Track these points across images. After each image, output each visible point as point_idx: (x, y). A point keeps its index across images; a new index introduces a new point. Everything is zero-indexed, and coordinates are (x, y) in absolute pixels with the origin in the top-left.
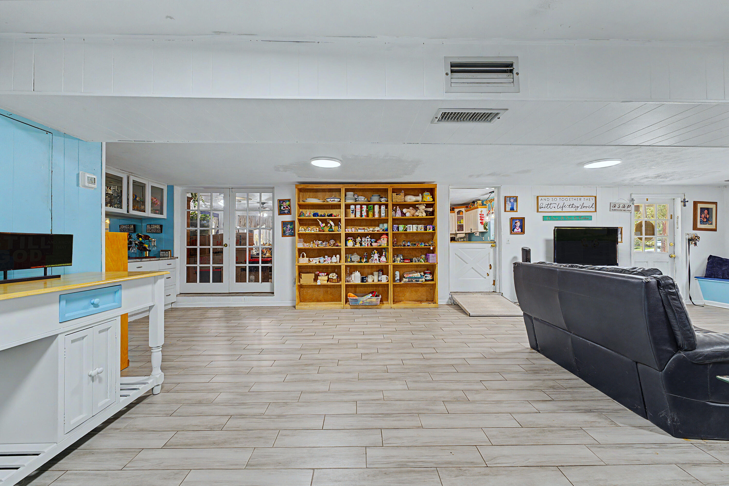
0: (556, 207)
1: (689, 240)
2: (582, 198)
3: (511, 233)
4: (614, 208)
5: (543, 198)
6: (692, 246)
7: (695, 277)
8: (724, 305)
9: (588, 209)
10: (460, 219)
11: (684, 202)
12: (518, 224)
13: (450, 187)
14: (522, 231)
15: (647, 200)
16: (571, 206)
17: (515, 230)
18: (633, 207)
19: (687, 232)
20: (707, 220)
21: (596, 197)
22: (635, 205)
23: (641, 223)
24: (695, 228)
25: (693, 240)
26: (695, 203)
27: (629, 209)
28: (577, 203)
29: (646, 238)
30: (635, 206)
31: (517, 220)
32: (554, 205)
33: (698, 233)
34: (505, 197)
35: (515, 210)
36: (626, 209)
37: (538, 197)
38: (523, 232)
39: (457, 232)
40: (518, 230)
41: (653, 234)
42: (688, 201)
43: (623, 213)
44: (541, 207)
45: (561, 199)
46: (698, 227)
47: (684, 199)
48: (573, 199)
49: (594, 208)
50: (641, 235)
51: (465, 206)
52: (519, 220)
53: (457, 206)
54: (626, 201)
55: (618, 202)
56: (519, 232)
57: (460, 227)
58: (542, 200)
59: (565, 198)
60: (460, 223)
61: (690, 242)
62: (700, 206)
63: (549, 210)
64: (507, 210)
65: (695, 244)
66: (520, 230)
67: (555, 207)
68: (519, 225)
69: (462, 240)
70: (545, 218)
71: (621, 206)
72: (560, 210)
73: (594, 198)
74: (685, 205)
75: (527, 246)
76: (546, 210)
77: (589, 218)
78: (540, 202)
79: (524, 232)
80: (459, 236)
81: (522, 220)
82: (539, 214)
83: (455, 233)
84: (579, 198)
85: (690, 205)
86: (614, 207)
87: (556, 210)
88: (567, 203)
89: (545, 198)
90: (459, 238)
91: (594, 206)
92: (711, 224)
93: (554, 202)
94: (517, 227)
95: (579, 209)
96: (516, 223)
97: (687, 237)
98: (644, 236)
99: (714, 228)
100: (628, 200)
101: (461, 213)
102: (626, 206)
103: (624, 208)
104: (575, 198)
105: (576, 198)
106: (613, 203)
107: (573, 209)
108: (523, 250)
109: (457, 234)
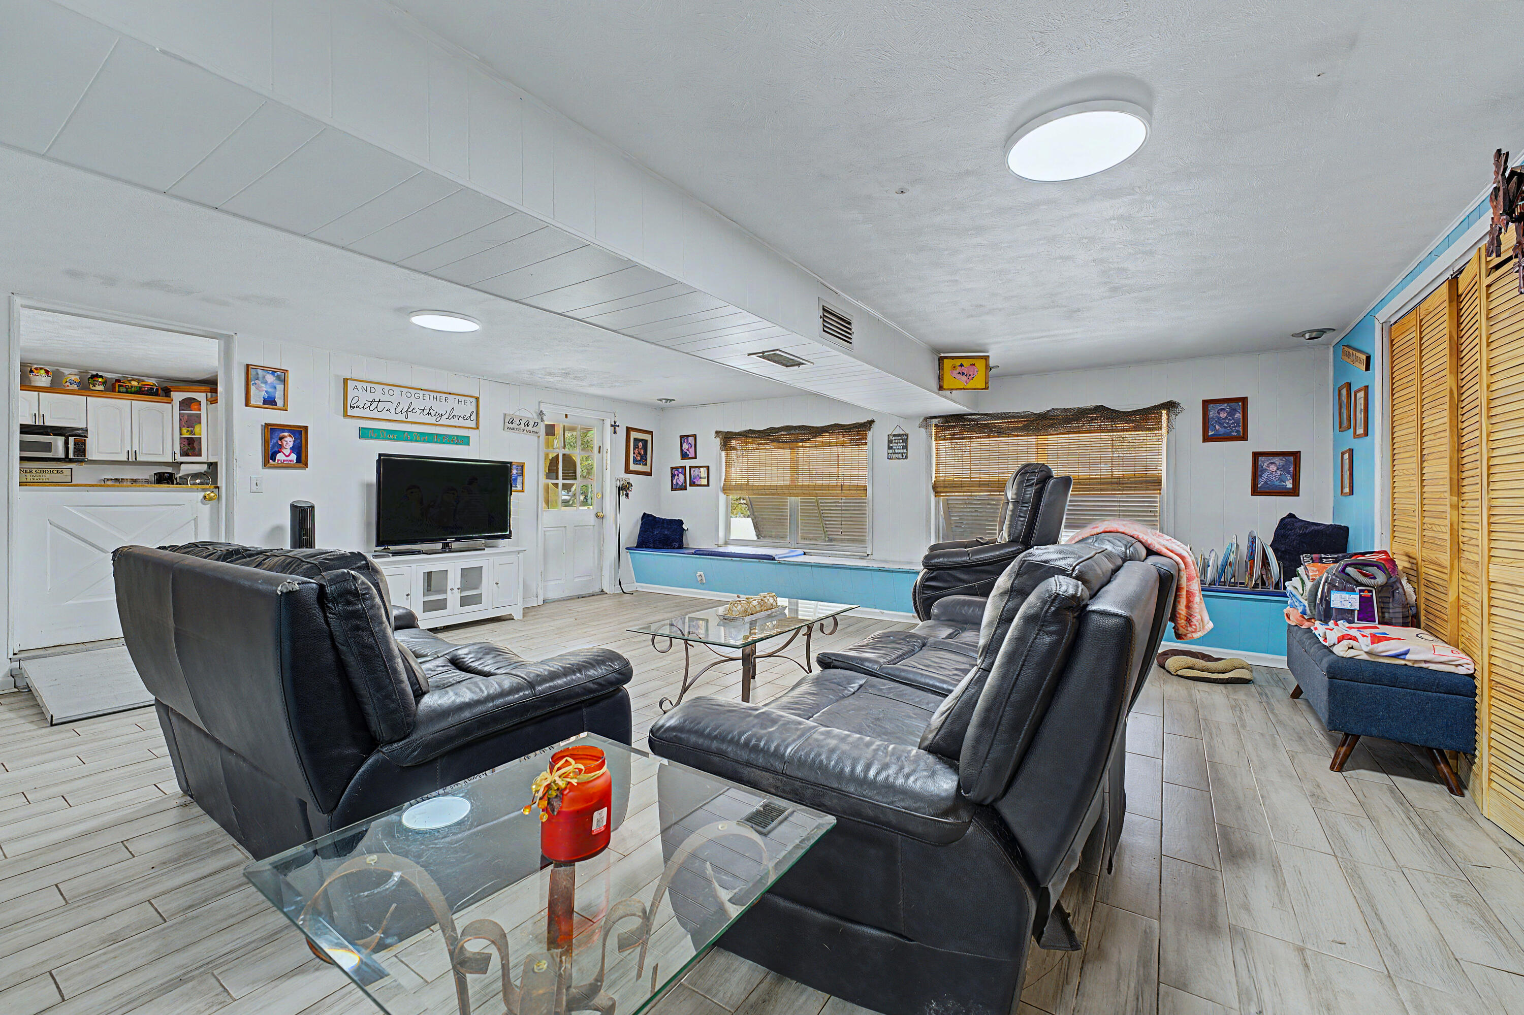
0: (392, 411)
1: (620, 489)
2: (451, 397)
3: (265, 464)
4: (511, 426)
5: (359, 384)
6: (623, 498)
7: (627, 549)
8: (655, 589)
9: (461, 422)
10: (190, 422)
11: (614, 426)
12: (289, 441)
13: (18, 301)
14: (299, 460)
15: (566, 416)
16: (426, 412)
17: (280, 456)
18: (542, 429)
19: (617, 477)
20: (642, 459)
21: (477, 399)
22: (546, 423)
23: (558, 456)
24: (627, 470)
25: (624, 489)
26: (629, 430)
27: (535, 429)
28: (441, 407)
29: (564, 485)
30: (547, 426)
31: (283, 431)
32: (388, 405)
33: (632, 478)
34: (248, 366)
35: (280, 403)
36: (530, 428)
37: (345, 380)
38: (302, 461)
39: (180, 459)
40: (286, 455)
41: (575, 479)
42: (618, 426)
43: (525, 436)
44: (355, 405)
45: (404, 394)
46: (631, 469)
47: (615, 422)
48: (431, 397)
49: (474, 422)
50: (557, 478)
51: (208, 388)
52: (289, 431)
53: (181, 385)
54: (532, 416)
55: (517, 413)
56: (291, 461)
57: (191, 446)
58: (356, 387)
59: (413, 391)
60: (192, 433)
61: (621, 492)
62: (634, 435)
63: (375, 414)
64: (253, 402)
65: (627, 495)
66: (294, 457)
67: (388, 410)
68: (291, 444)
69: (198, 481)
70: (364, 433)
71: (522, 422)
72: (402, 417)
73: (474, 400)
74: (615, 432)
75: (303, 498)
76: (366, 413)
77: (464, 441)
78: (351, 394)
79: (306, 465)
80: (185, 470)
81: (300, 433)
82: (348, 420)
83: (169, 459)
84: (444, 396)
85: (622, 432)
86: (510, 423)
87: (391, 416)
88: (418, 404)
89: (364, 385)
90: (188, 475)
91: (474, 417)
92: (646, 464)
93: (386, 397)
94: (284, 451)
95: (443, 421)
96: (281, 439)
97: (619, 484)
98: (560, 481)
99: (649, 470)
100: (535, 412)
101: (194, 406)
102: (531, 423)
103: (526, 426)
104: (435, 395)
105: (439, 395)
106: (509, 415)
107: (432, 420)
108: (294, 507)
109: (182, 463)
